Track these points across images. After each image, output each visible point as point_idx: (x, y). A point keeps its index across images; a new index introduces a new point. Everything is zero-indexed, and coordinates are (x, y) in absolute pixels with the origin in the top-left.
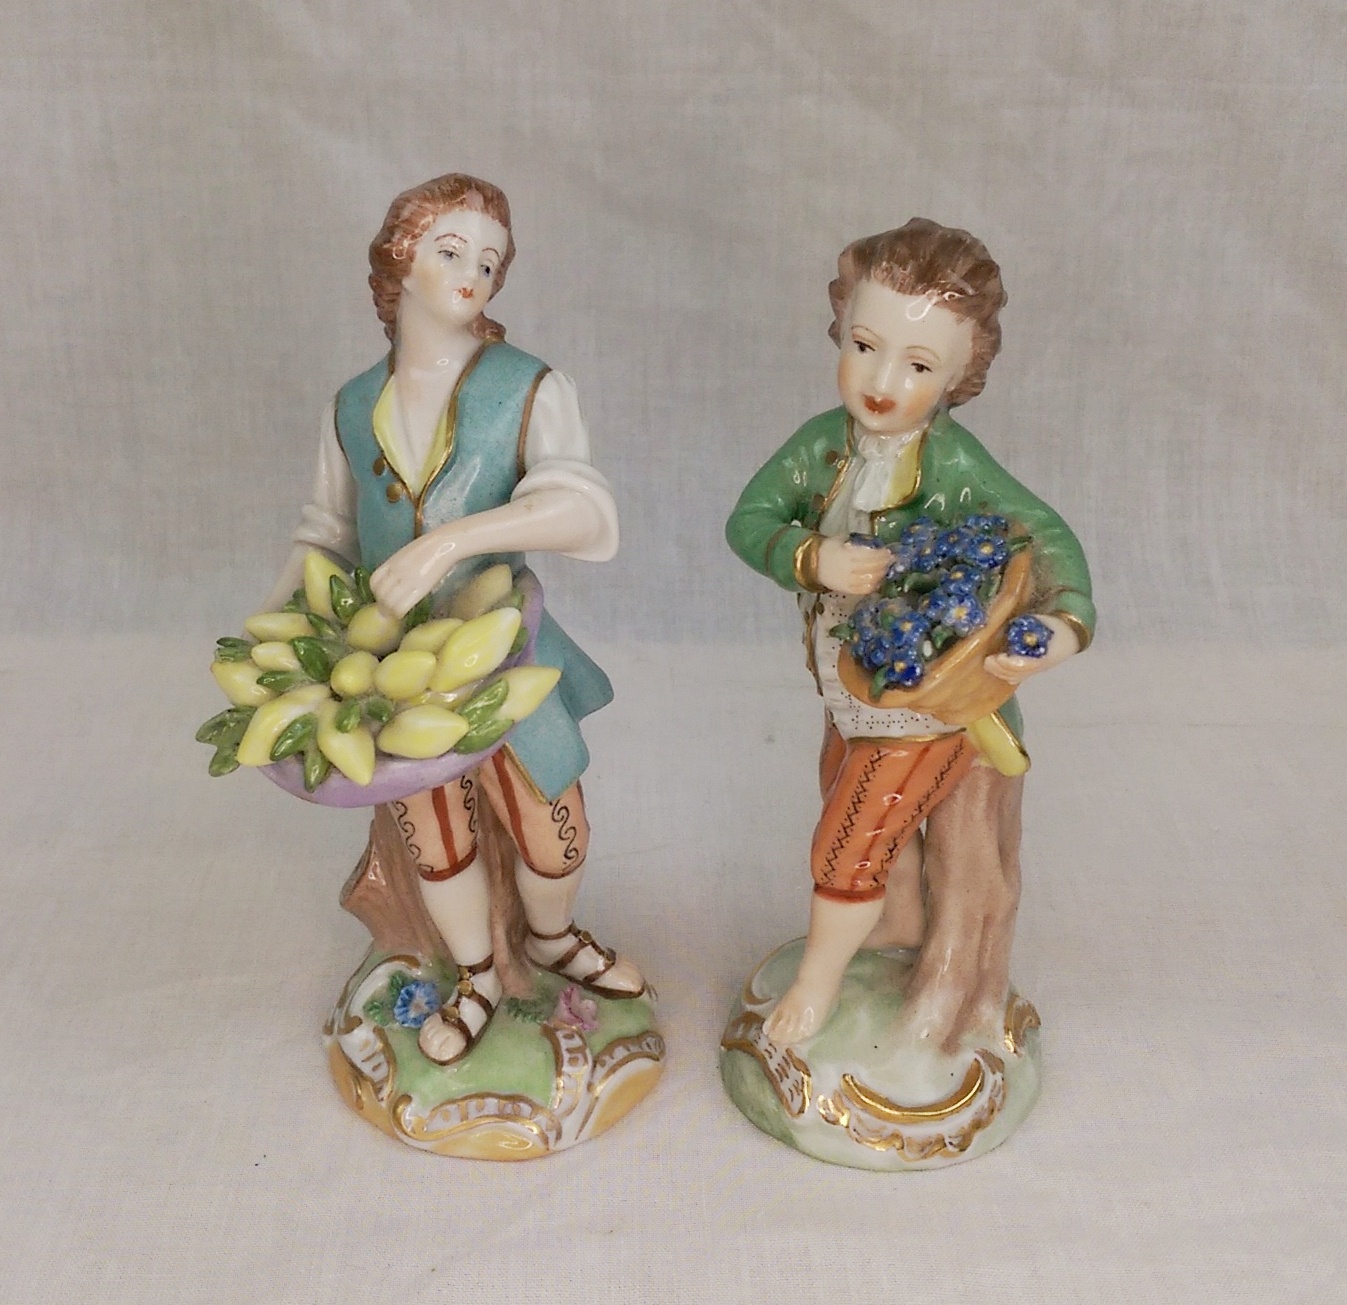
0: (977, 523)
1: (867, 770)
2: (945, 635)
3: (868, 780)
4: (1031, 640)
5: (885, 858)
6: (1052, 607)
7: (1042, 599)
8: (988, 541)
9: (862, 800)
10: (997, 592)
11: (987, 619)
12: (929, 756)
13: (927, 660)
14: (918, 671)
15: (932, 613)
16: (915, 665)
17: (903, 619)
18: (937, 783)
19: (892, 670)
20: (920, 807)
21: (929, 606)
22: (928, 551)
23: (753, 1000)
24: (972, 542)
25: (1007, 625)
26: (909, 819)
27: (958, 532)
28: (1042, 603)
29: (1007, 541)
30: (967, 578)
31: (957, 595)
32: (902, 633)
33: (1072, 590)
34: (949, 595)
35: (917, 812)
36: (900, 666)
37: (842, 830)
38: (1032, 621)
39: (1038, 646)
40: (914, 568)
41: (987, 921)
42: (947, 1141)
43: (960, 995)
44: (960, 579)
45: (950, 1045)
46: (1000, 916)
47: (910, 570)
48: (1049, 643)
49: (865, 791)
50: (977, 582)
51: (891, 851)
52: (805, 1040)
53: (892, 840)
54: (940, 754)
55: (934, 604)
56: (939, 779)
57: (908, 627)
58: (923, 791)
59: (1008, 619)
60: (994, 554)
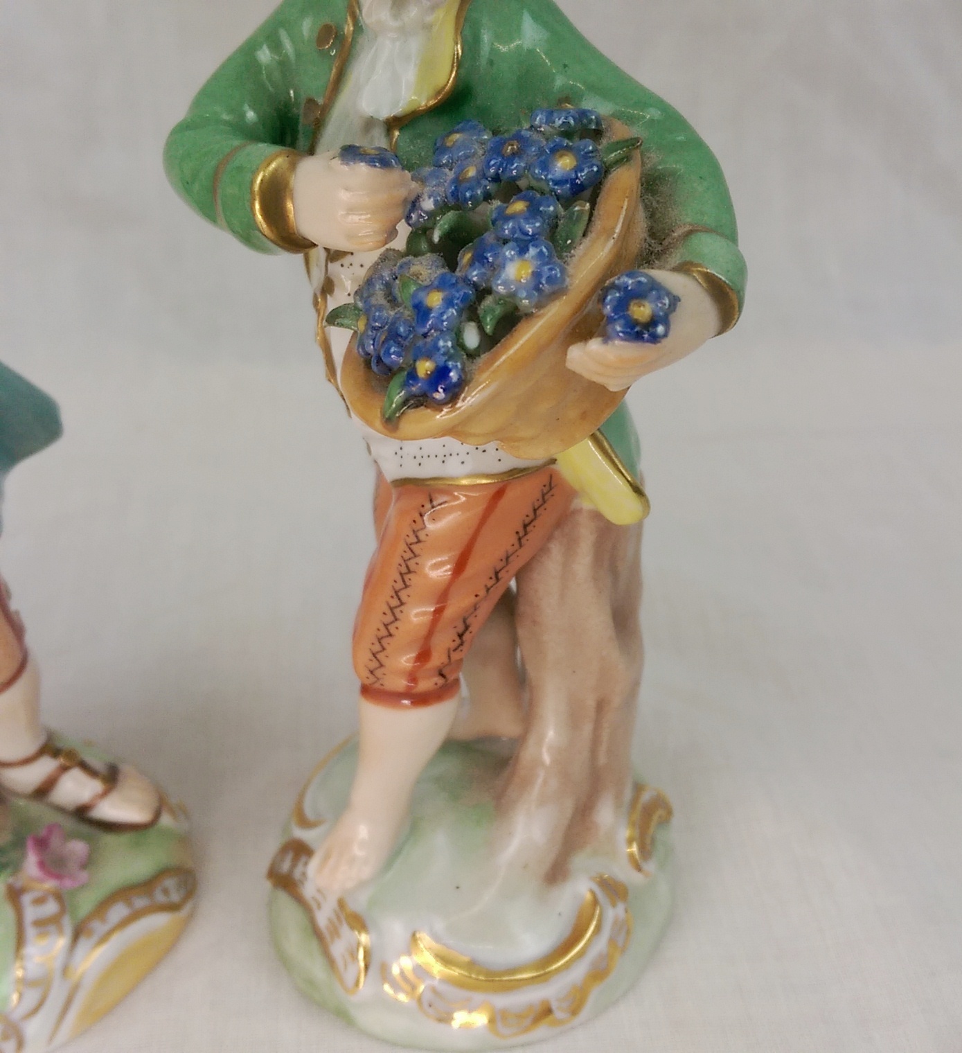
0: (550, 121)
1: (416, 527)
2: (499, 311)
3: (419, 541)
4: (642, 311)
5: (454, 645)
6: (675, 259)
7: (659, 248)
8: (568, 148)
9: (411, 569)
10: (584, 235)
11: (568, 280)
12: (504, 503)
13: (472, 355)
14: (453, 375)
15: (474, 275)
16: (450, 364)
17: (428, 288)
18: (520, 539)
19: (413, 375)
20: (497, 573)
21: (471, 264)
22: (472, 172)
23: (304, 823)
24: (541, 151)
25: (601, 289)
26: (482, 593)
27: (518, 137)
28: (659, 255)
29: (600, 147)
30: (533, 211)
31: (516, 240)
32: (428, 311)
33: (707, 230)
34: (505, 242)
35: (493, 582)
36: (425, 367)
37: (388, 612)
38: (643, 279)
39: (653, 322)
40: (452, 202)
41: (601, 706)
42: (554, 1006)
43: (569, 805)
44: (521, 212)
45: (556, 873)
46: (616, 701)
47: (443, 208)
48: (672, 317)
49: (415, 556)
50: (550, 216)
51: (460, 636)
52: (362, 885)
53: (461, 621)
54: (520, 498)
55: (479, 259)
56: (521, 534)
57: (435, 300)
58: (500, 553)
59: (603, 280)
60: (578, 169)
